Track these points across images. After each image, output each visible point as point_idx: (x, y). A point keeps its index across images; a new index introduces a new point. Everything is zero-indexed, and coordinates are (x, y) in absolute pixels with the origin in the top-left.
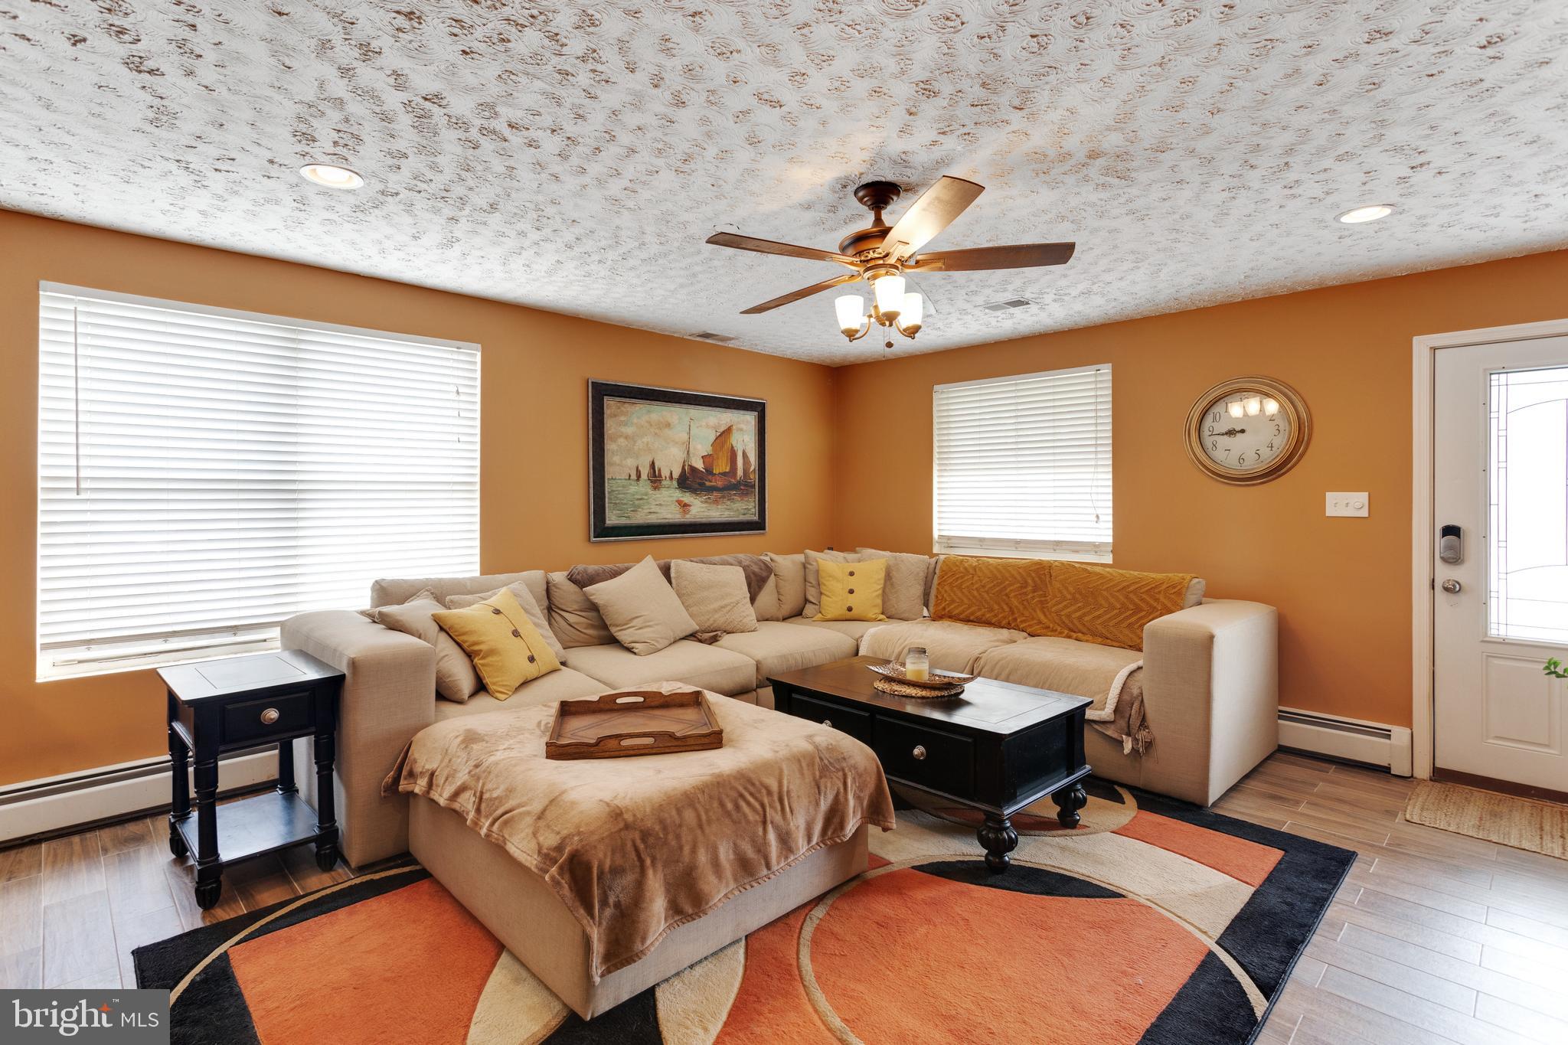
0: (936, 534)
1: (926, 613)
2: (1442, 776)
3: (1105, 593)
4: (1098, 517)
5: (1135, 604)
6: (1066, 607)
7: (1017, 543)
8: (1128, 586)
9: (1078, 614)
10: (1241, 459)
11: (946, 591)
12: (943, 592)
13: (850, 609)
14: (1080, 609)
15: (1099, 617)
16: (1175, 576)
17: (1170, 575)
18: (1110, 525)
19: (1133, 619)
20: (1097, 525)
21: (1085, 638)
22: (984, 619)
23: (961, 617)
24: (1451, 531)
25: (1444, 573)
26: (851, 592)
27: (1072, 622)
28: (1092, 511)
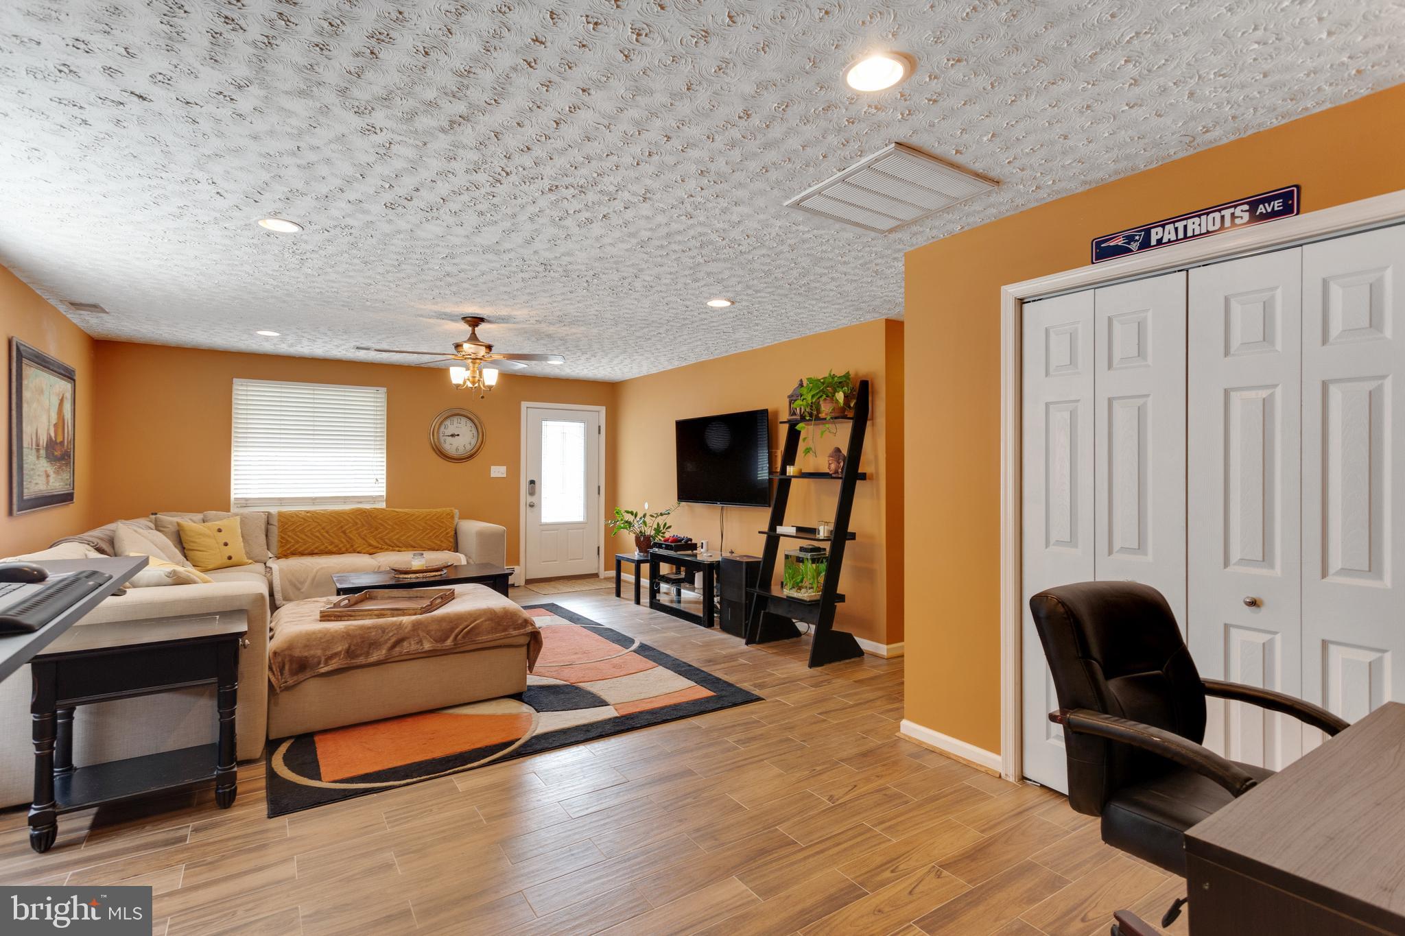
0: (233, 496)
1: (270, 555)
3: (412, 523)
4: (377, 480)
5: (431, 526)
6: (388, 533)
7: (314, 500)
8: (426, 517)
9: (397, 536)
10: (457, 449)
11: (289, 536)
12: (286, 537)
13: (230, 558)
14: (398, 533)
15: (411, 536)
16: (448, 509)
17: (444, 509)
18: (385, 485)
19: (431, 534)
20: (377, 485)
21: (402, 549)
22: (327, 550)
23: (306, 552)
24: (532, 482)
25: (530, 499)
26: (226, 544)
27: (393, 543)
28: (373, 476)
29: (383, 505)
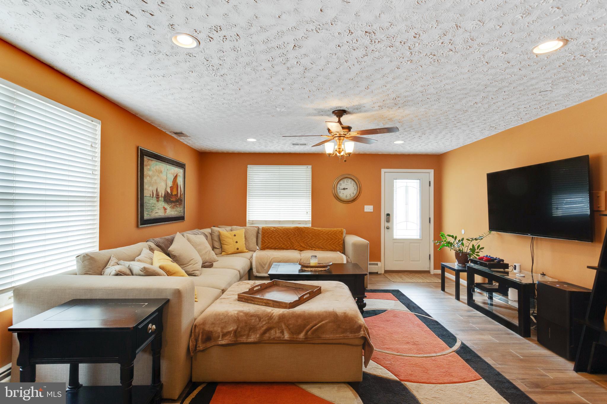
0: (247, 219)
1: (258, 248)
2: (386, 272)
3: (321, 235)
4: (307, 212)
5: (331, 238)
6: (309, 240)
7: (279, 222)
8: (328, 232)
9: (314, 242)
10: (346, 196)
11: (266, 239)
12: (265, 240)
13: (238, 249)
14: (314, 241)
15: (320, 243)
16: (340, 229)
17: (338, 229)
18: (311, 215)
19: (331, 242)
20: (307, 215)
21: (316, 249)
22: (281, 247)
23: (273, 247)
24: (388, 215)
25: (387, 224)
26: (237, 242)
27: (312, 245)
28: (305, 211)
29: (309, 225)
